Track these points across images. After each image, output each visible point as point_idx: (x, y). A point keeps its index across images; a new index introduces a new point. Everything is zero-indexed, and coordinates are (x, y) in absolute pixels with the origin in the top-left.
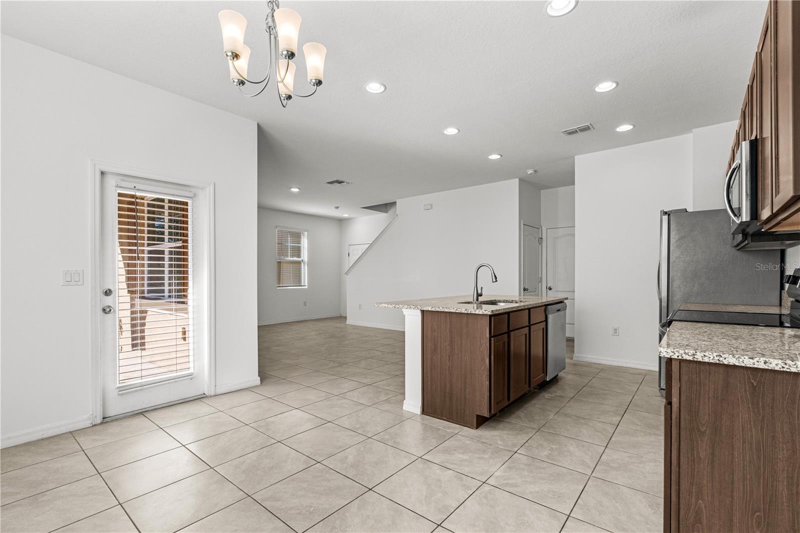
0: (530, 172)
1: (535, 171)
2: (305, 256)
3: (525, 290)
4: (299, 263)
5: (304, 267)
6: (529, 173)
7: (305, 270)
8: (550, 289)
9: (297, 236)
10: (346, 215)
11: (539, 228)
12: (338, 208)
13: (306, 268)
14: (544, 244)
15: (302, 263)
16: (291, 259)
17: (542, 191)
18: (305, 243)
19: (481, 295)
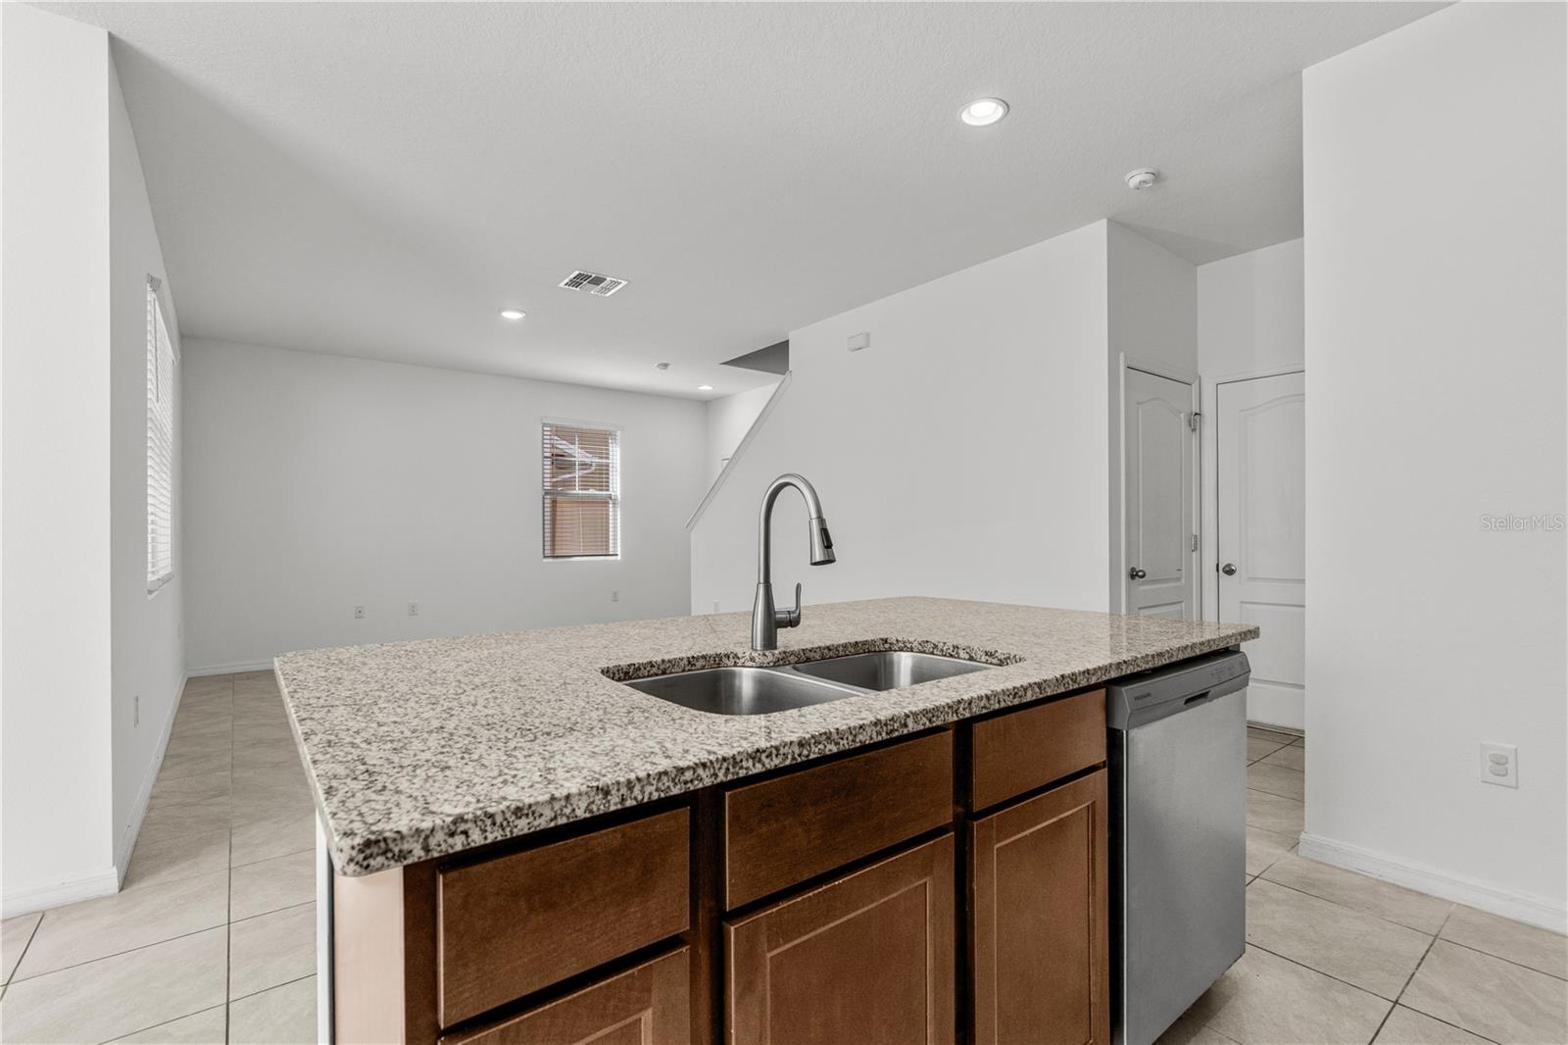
0: (1136, 178)
1: (1157, 177)
2: (616, 487)
3: (1134, 574)
4: (604, 502)
5: (615, 511)
6: (1134, 182)
7: (616, 518)
8: (1229, 571)
9: (598, 441)
10: (706, 388)
11: (1188, 381)
12: (666, 365)
13: (619, 512)
14: (1208, 431)
15: (611, 502)
16: (580, 492)
17: (1200, 269)
18: (616, 455)
19: (793, 622)
